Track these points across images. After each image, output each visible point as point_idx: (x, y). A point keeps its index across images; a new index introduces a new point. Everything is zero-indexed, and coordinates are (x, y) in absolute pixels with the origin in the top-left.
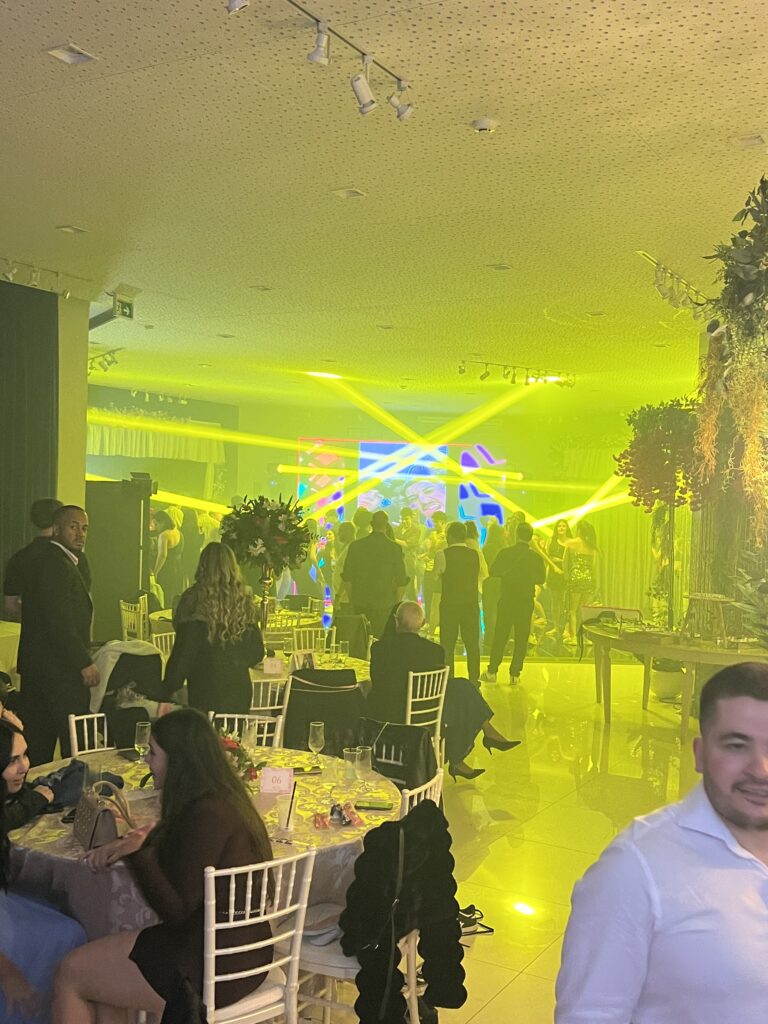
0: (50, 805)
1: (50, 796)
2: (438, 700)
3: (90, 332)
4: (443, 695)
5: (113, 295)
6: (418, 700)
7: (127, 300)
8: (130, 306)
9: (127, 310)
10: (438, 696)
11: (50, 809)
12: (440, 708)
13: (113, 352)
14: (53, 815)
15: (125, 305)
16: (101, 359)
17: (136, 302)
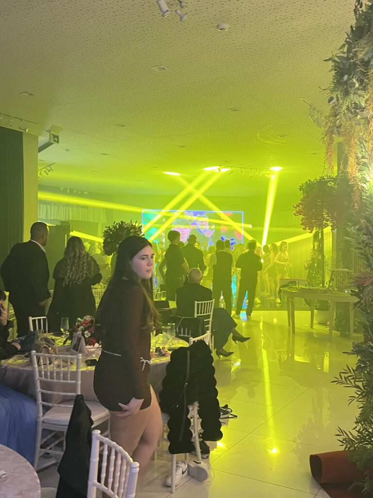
0: (19, 351)
1: (19, 347)
2: (209, 315)
3: (39, 154)
4: (212, 313)
5: (49, 131)
6: (200, 315)
7: (56, 134)
8: (57, 137)
9: (56, 139)
10: (209, 313)
11: (18, 353)
12: (211, 319)
13: (51, 165)
14: (21, 355)
15: (55, 136)
16: (45, 169)
17: (60, 135)
